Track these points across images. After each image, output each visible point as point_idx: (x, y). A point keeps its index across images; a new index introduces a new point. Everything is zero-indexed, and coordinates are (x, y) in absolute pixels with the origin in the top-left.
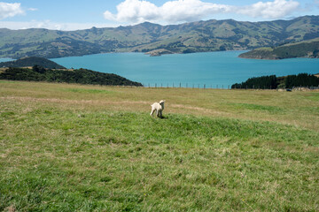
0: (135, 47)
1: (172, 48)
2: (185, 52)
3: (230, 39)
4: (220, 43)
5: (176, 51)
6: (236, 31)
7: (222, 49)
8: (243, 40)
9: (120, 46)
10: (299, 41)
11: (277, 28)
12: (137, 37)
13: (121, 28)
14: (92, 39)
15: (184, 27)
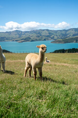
0: (13, 39)
1: (27, 40)
2: (32, 41)
3: (48, 36)
4: (44, 38)
5: (28, 41)
6: (50, 33)
7: (45, 40)
8: (52, 37)
9: (7, 39)
10: (71, 37)
11: (64, 32)
12: (13, 36)
13: (7, 32)
15: (31, 32)
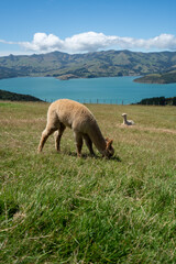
0: (47, 72)
1: (79, 73)
2: (89, 77)
3: (127, 66)
4: (119, 70)
5: (82, 76)
6: (131, 60)
7: (120, 75)
8: (136, 68)
9: (34, 71)
11: (164, 58)
12: (48, 64)
13: (35, 56)
14: (9, 65)
15: (88, 55)
